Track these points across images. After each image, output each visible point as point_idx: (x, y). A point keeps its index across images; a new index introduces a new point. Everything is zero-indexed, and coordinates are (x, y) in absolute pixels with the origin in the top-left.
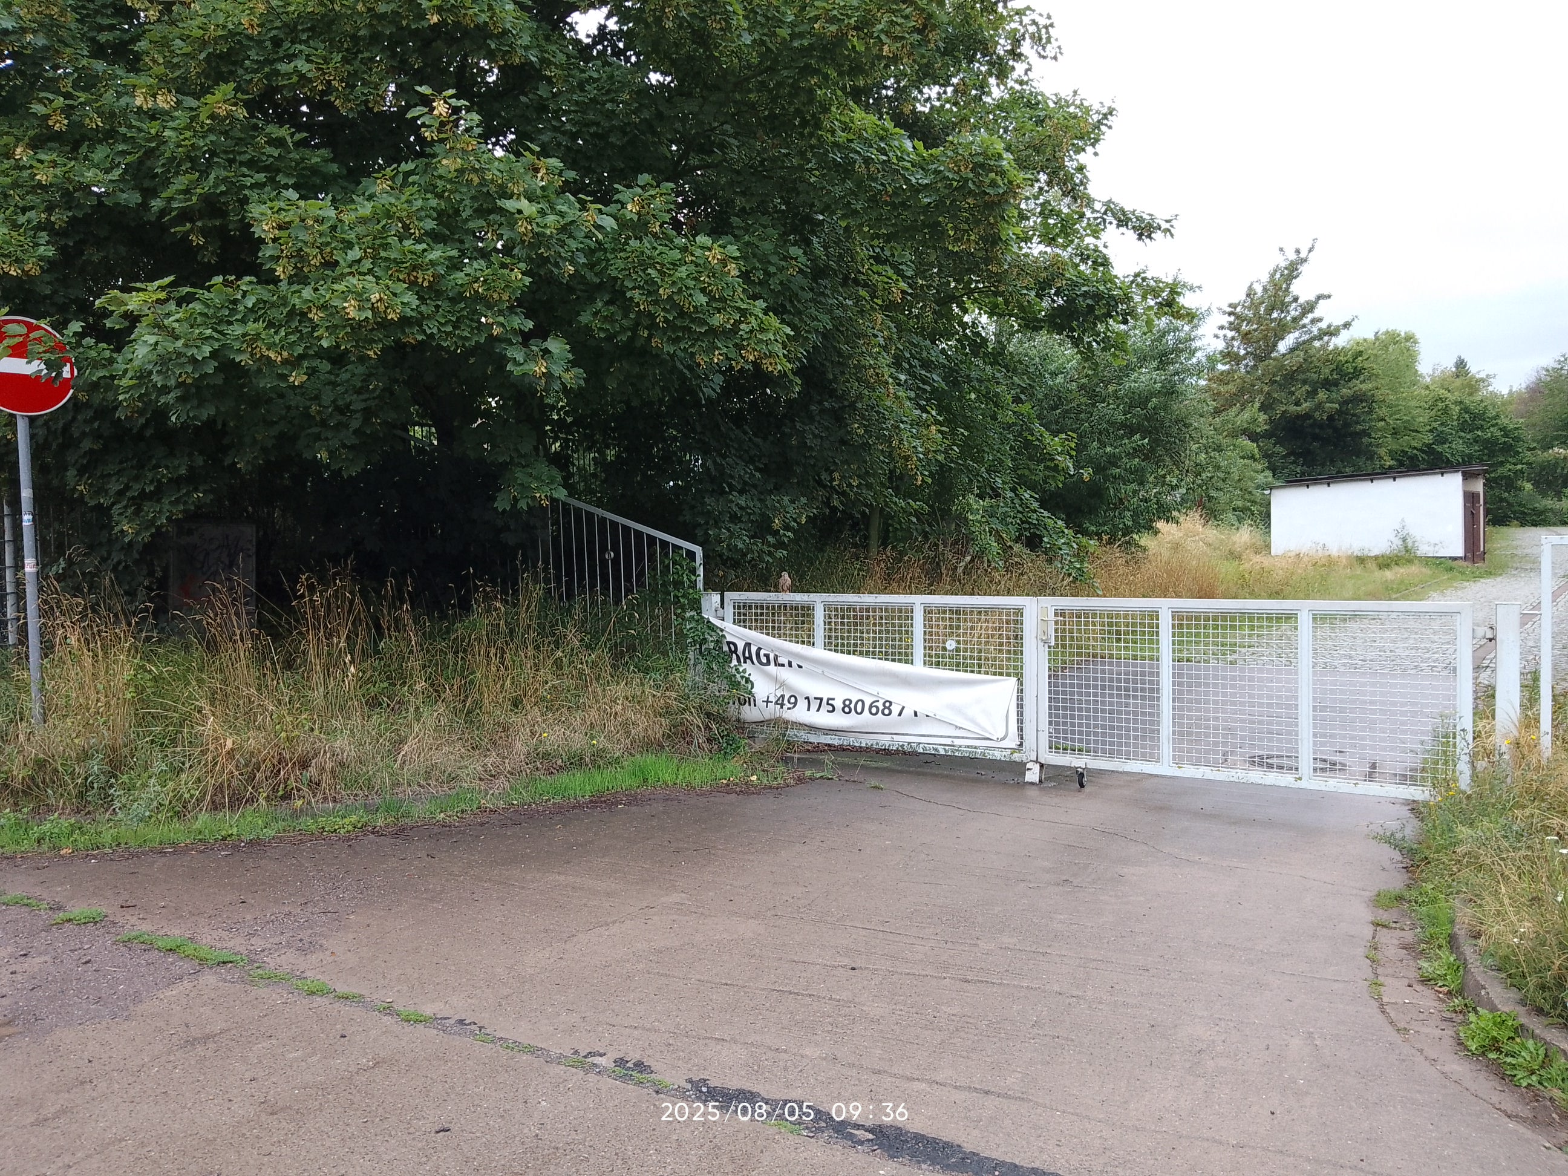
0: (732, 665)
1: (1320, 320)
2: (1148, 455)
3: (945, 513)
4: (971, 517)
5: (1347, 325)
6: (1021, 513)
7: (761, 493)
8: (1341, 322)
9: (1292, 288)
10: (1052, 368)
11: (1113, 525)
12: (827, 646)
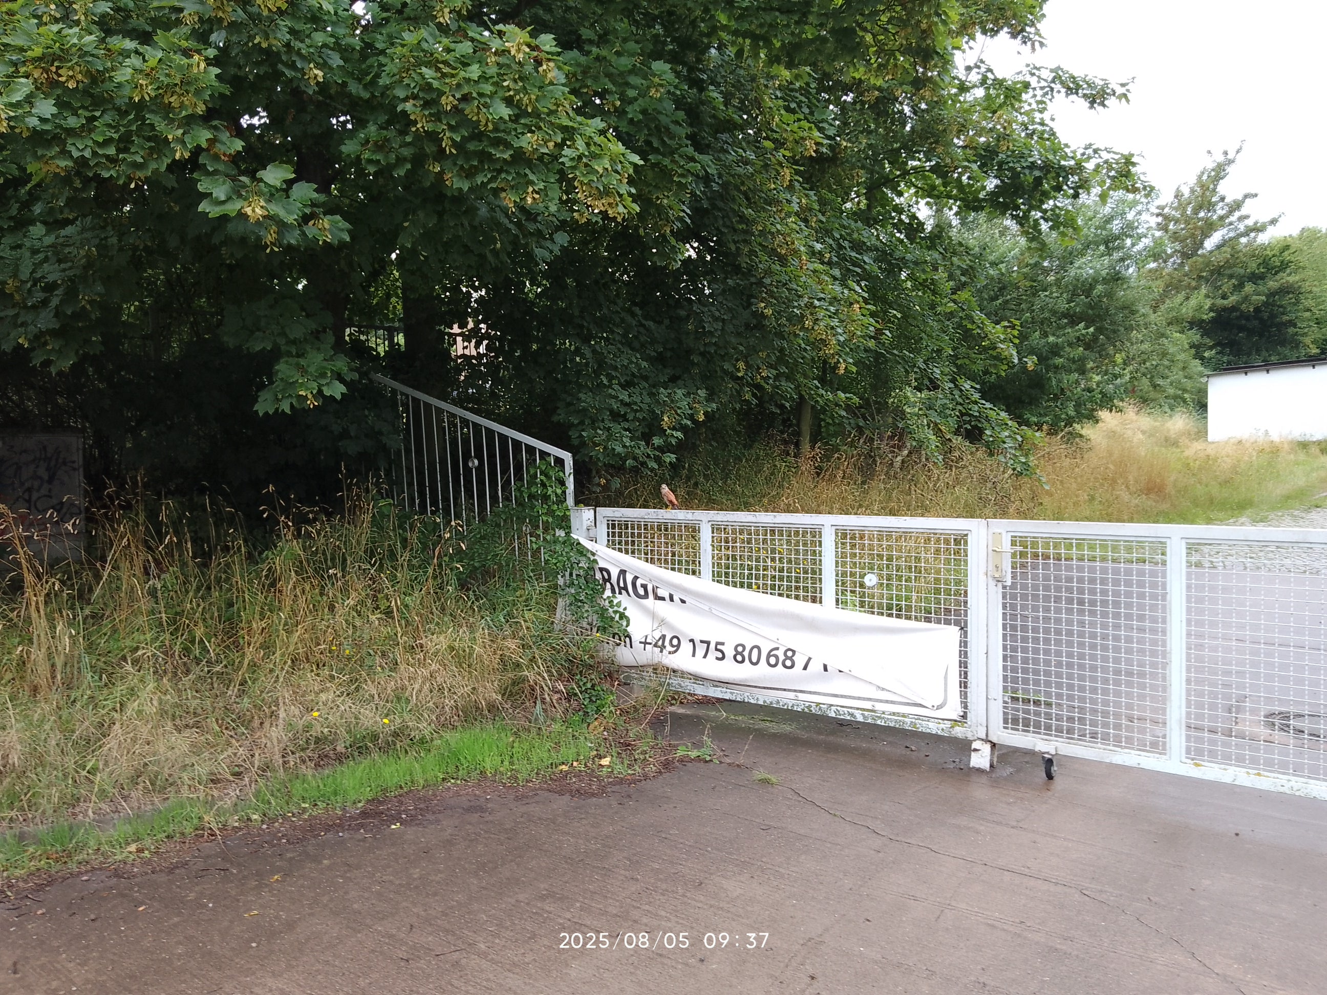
0: (605, 596)
1: (1247, 217)
2: (1089, 344)
3: (882, 407)
4: (908, 410)
5: (1273, 222)
6: (961, 404)
7: (654, 386)
8: (1268, 219)
9: (1219, 188)
10: (992, 258)
11: (1055, 416)
12: (717, 577)
